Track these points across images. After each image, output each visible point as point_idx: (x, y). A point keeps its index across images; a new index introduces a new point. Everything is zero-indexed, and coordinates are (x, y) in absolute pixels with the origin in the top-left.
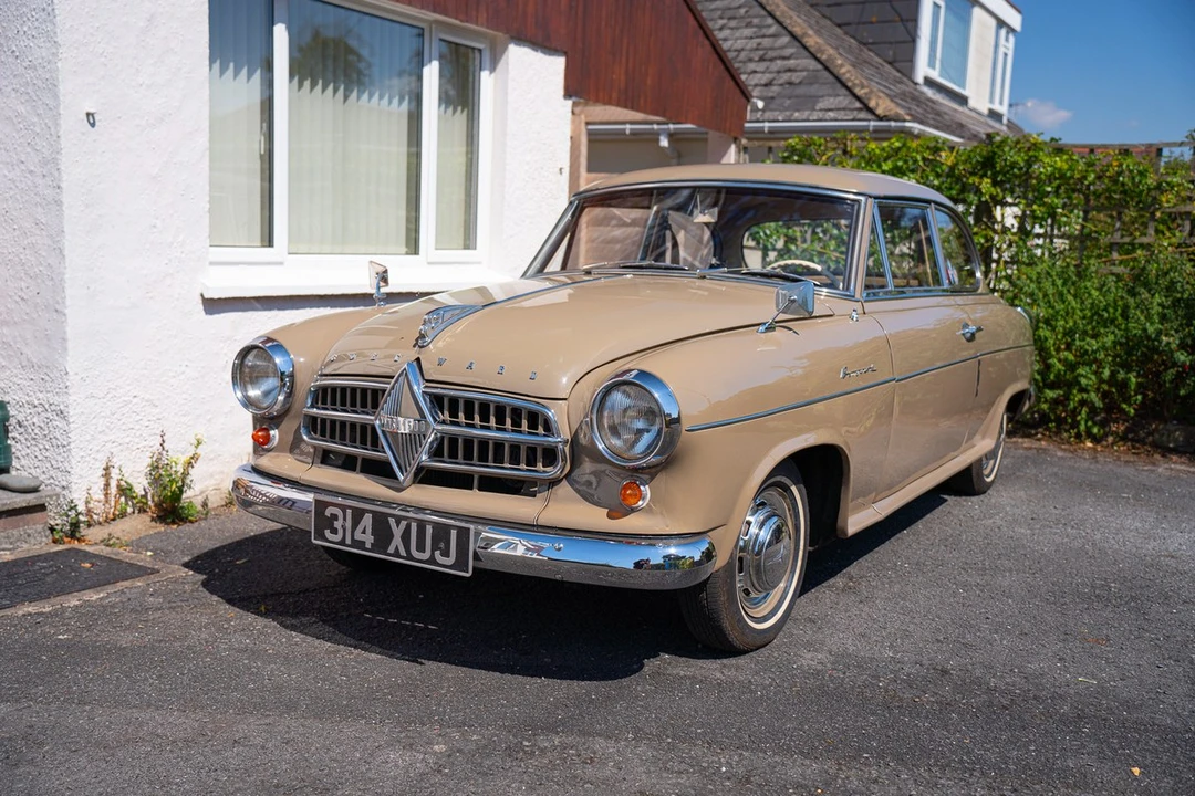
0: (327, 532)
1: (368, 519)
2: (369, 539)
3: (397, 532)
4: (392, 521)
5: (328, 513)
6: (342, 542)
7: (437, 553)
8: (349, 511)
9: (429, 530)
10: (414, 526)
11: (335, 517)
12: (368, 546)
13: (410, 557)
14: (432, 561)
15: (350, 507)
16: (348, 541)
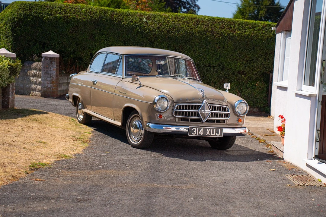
0: (192, 133)
1: (202, 129)
2: (202, 133)
3: (208, 131)
4: (207, 129)
5: (193, 129)
6: (196, 135)
7: (216, 134)
8: (198, 129)
9: (215, 130)
10: (212, 129)
11: (195, 130)
12: (202, 134)
13: (211, 135)
14: (215, 135)
15: (198, 128)
16: (197, 134)
